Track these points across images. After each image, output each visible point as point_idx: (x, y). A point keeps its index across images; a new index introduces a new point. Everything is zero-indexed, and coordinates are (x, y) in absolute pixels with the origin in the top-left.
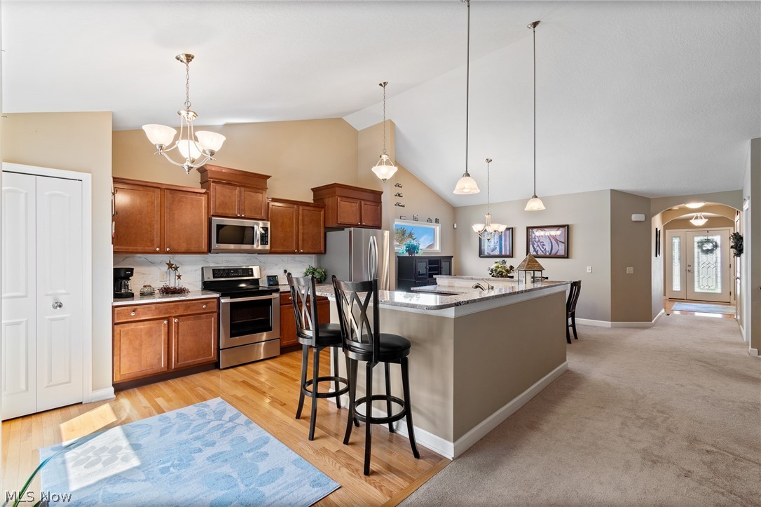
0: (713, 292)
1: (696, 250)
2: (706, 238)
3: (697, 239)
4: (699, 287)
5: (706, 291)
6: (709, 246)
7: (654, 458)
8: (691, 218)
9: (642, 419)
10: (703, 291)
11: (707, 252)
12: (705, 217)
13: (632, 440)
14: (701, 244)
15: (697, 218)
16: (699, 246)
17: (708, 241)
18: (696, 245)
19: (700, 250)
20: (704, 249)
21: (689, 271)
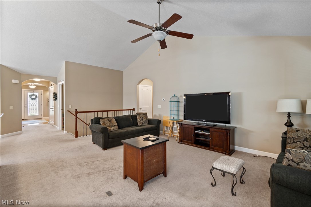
0: (35, 115)
1: (29, 98)
2: (33, 93)
3: (29, 94)
4: (30, 113)
5: (33, 115)
6: (34, 97)
7: (77, 176)
8: (29, 85)
9: (59, 167)
10: (31, 115)
11: (33, 99)
12: (35, 85)
13: (65, 176)
14: (31, 96)
15: (31, 85)
16: (30, 97)
17: (33, 95)
18: (29, 96)
19: (30, 98)
20: (32, 98)
21: (26, 107)
